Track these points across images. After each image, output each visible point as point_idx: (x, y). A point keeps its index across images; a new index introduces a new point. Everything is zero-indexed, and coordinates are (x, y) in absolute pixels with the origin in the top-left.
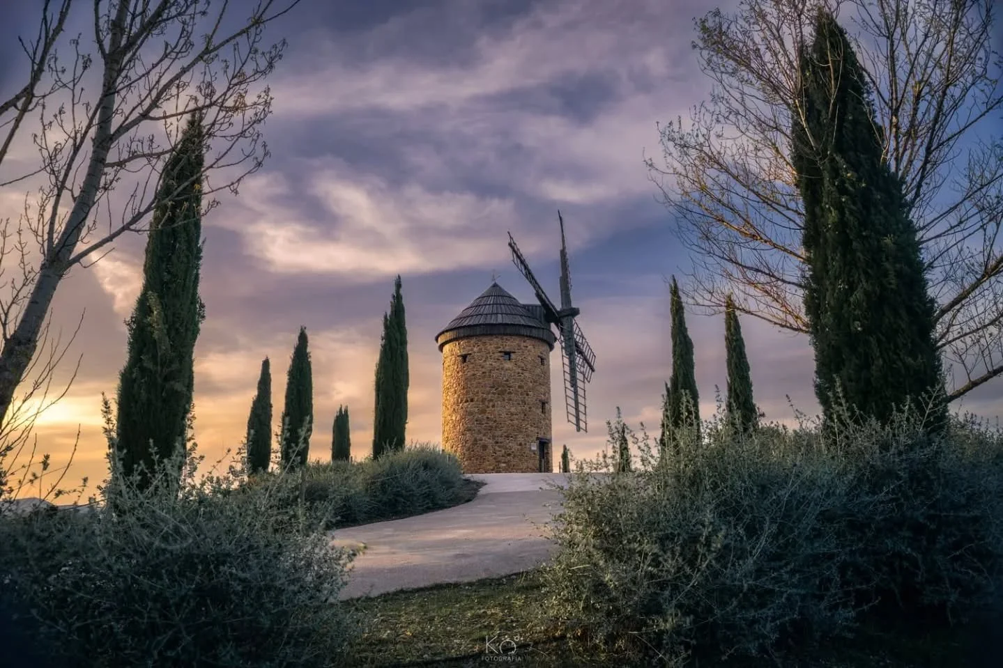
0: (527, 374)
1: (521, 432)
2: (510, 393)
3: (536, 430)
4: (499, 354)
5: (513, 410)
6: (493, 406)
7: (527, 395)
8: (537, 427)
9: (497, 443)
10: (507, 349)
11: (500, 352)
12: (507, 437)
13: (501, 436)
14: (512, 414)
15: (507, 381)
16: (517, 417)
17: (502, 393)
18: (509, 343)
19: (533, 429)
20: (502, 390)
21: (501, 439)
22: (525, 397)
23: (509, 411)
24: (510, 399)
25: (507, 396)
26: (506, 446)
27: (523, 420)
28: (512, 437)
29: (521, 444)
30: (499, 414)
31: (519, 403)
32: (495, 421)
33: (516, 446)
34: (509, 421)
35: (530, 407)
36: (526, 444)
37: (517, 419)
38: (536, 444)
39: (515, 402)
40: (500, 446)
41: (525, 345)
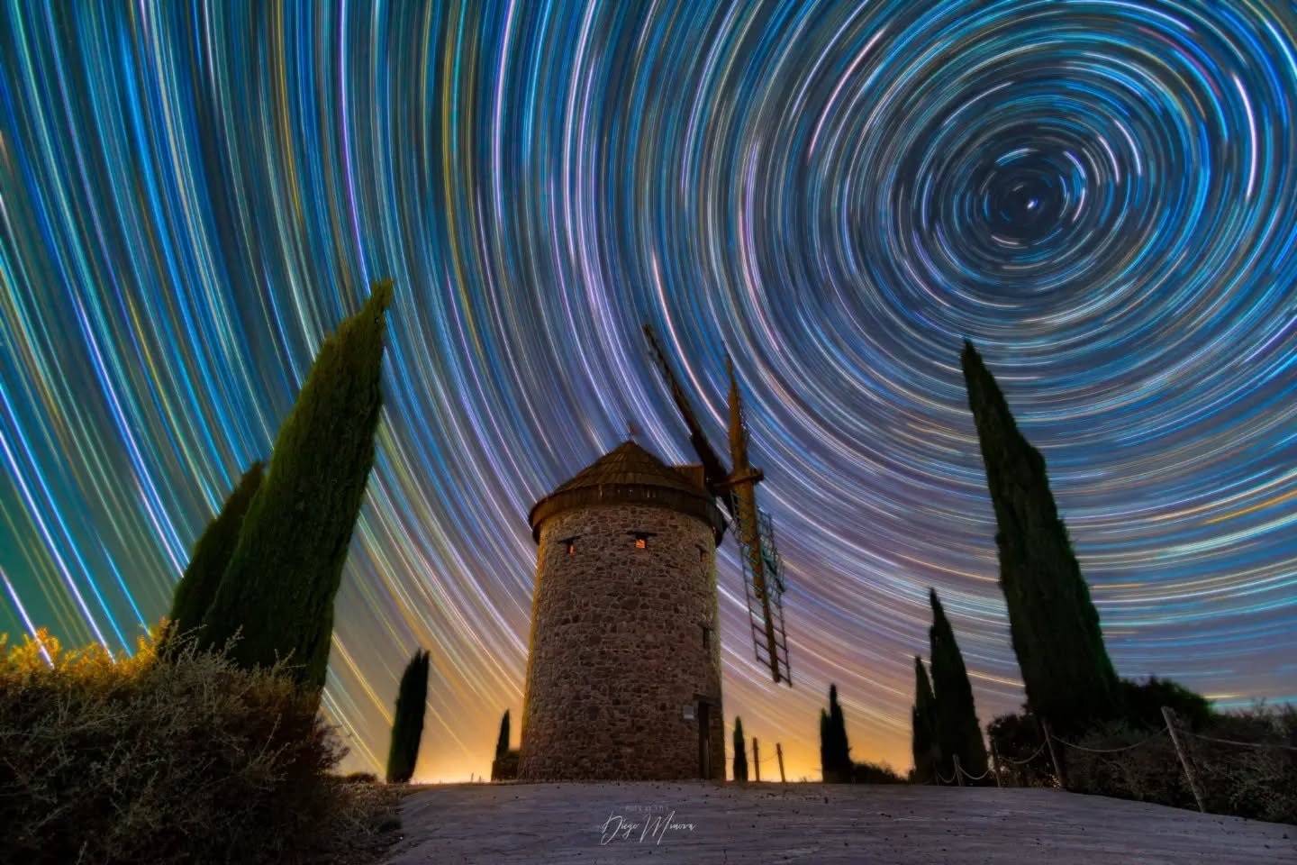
0: (675, 575)
1: (663, 681)
2: (644, 607)
3: (693, 681)
4: (627, 537)
5: (649, 638)
6: (613, 630)
7: (677, 611)
8: (696, 674)
9: (617, 702)
10: (642, 528)
11: (629, 533)
12: (638, 690)
13: (625, 690)
15: (640, 583)
16: (656, 652)
17: (630, 605)
18: (644, 518)
19: (686, 677)
20: (630, 602)
21: (626, 696)
22: (671, 616)
23: (643, 642)
24: (644, 618)
25: (639, 613)
26: (635, 711)
27: (668, 659)
28: (646, 692)
29: (663, 708)
30: (623, 647)
31: (661, 627)
32: (616, 660)
33: (654, 710)
34: (642, 660)
35: (682, 636)
36: (673, 708)
37: (657, 656)
38: (692, 708)
39: (654, 625)
40: (623, 711)
41: (673, 523)
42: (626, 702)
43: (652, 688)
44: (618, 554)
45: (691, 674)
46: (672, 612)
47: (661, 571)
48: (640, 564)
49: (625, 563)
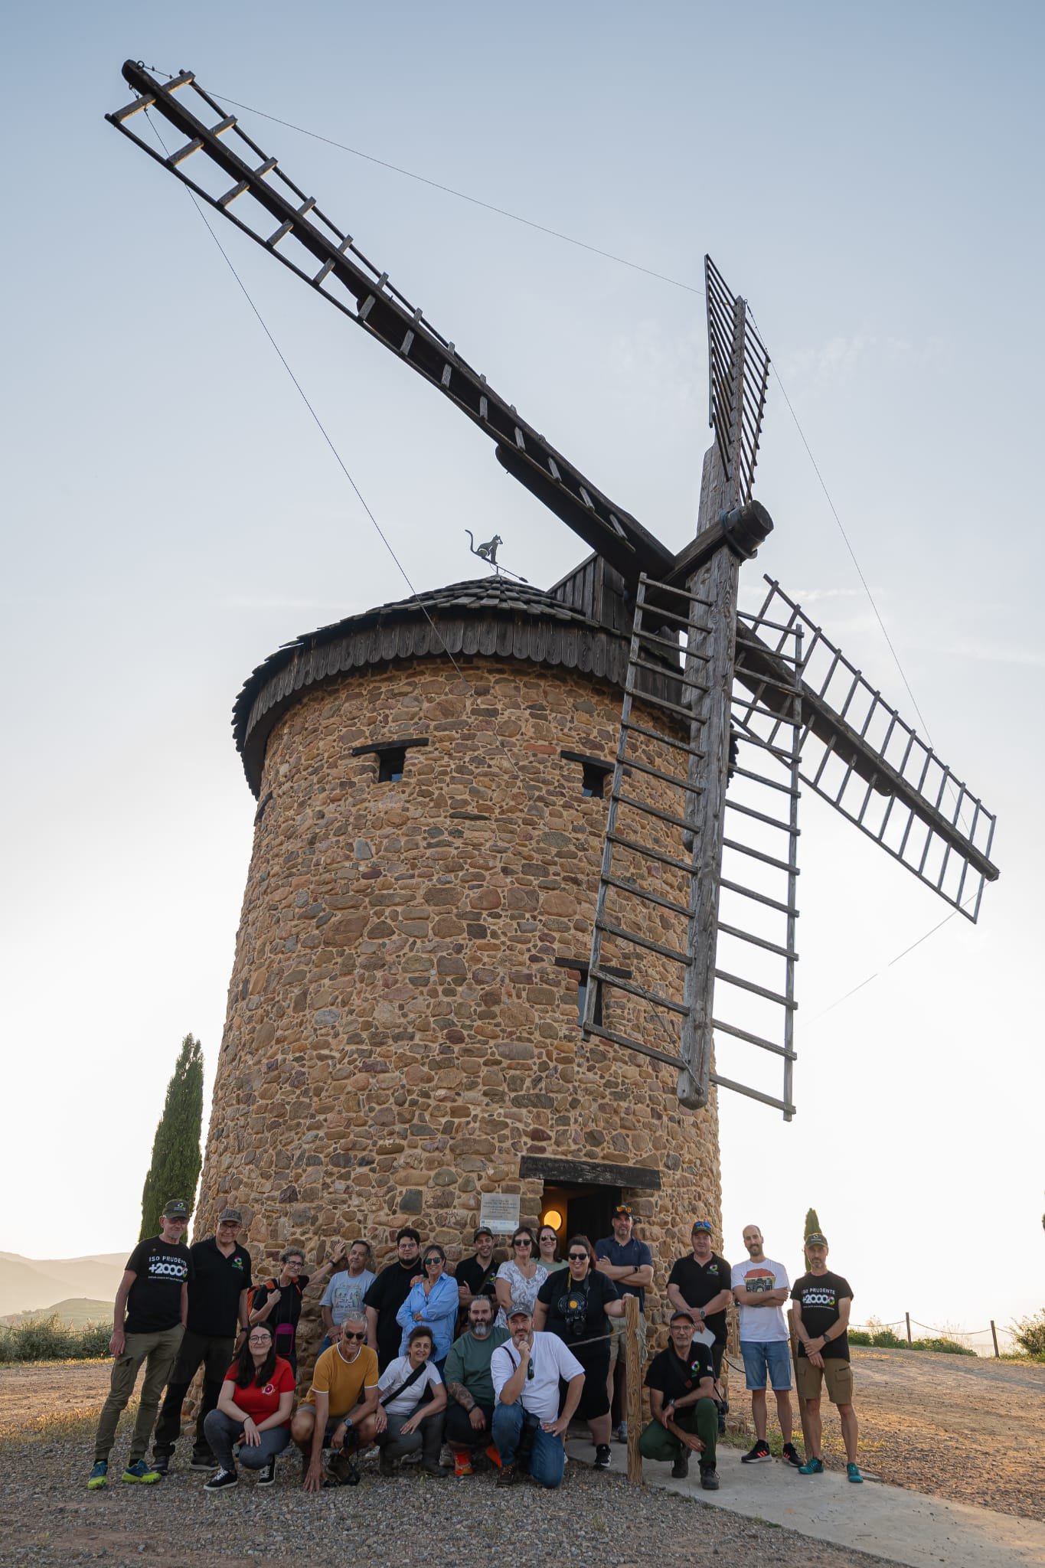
0: (484, 834)
1: (421, 1130)
2: (382, 931)
3: (527, 1119)
4: (355, 762)
5: (384, 1014)
6: (300, 1004)
7: (478, 932)
8: (541, 1101)
9: (291, 1196)
10: (391, 732)
11: (358, 752)
12: (342, 1160)
13: (313, 1161)
14: (378, 1040)
15: (374, 873)
16: (402, 1048)
17: (340, 938)
18: (399, 707)
19: (499, 1111)
20: (345, 924)
21: (310, 1177)
22: (459, 949)
23: (367, 1026)
24: (376, 963)
25: (367, 946)
26: (330, 1219)
27: (437, 1065)
28: (364, 1162)
29: (411, 1204)
30: (315, 1047)
31: (420, 982)
32: (298, 1081)
33: (383, 1215)
34: (361, 1077)
35: (491, 999)
36: (444, 1202)
37: (404, 1062)
38: (514, 1199)
39: (404, 978)
40: (300, 1220)
41: (482, 703)
42: (310, 1195)
43: (382, 1151)
44: (330, 810)
45: (517, 1102)
46: (462, 939)
47: (435, 831)
48: (378, 825)
49: (341, 832)
